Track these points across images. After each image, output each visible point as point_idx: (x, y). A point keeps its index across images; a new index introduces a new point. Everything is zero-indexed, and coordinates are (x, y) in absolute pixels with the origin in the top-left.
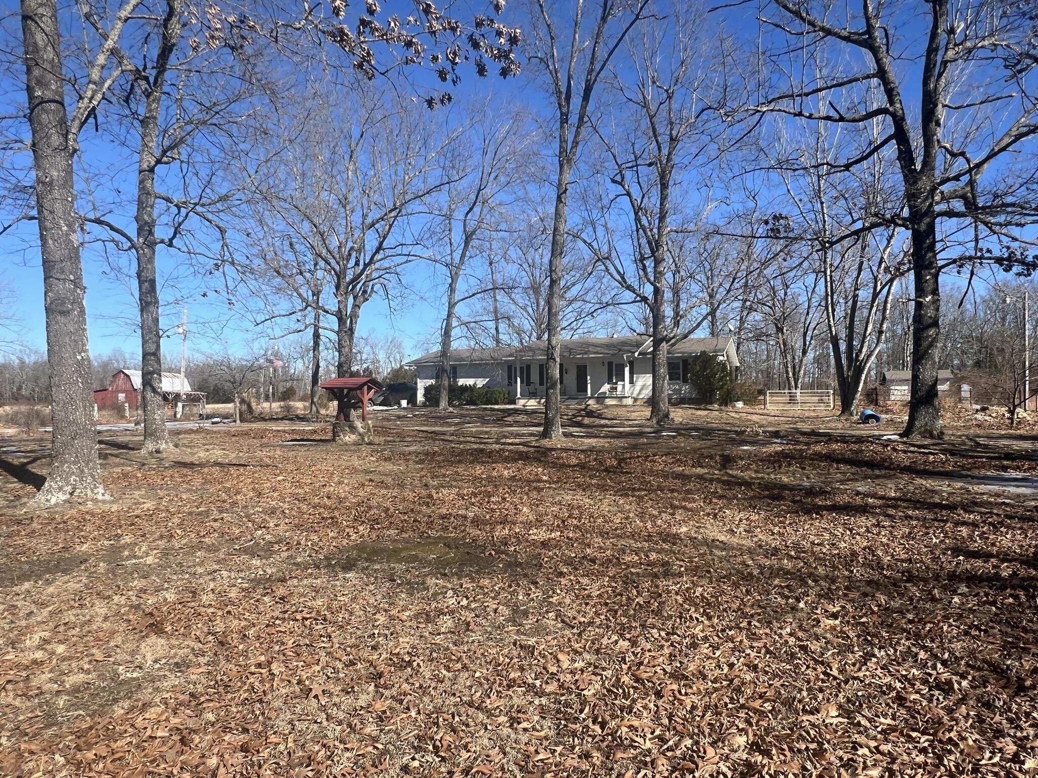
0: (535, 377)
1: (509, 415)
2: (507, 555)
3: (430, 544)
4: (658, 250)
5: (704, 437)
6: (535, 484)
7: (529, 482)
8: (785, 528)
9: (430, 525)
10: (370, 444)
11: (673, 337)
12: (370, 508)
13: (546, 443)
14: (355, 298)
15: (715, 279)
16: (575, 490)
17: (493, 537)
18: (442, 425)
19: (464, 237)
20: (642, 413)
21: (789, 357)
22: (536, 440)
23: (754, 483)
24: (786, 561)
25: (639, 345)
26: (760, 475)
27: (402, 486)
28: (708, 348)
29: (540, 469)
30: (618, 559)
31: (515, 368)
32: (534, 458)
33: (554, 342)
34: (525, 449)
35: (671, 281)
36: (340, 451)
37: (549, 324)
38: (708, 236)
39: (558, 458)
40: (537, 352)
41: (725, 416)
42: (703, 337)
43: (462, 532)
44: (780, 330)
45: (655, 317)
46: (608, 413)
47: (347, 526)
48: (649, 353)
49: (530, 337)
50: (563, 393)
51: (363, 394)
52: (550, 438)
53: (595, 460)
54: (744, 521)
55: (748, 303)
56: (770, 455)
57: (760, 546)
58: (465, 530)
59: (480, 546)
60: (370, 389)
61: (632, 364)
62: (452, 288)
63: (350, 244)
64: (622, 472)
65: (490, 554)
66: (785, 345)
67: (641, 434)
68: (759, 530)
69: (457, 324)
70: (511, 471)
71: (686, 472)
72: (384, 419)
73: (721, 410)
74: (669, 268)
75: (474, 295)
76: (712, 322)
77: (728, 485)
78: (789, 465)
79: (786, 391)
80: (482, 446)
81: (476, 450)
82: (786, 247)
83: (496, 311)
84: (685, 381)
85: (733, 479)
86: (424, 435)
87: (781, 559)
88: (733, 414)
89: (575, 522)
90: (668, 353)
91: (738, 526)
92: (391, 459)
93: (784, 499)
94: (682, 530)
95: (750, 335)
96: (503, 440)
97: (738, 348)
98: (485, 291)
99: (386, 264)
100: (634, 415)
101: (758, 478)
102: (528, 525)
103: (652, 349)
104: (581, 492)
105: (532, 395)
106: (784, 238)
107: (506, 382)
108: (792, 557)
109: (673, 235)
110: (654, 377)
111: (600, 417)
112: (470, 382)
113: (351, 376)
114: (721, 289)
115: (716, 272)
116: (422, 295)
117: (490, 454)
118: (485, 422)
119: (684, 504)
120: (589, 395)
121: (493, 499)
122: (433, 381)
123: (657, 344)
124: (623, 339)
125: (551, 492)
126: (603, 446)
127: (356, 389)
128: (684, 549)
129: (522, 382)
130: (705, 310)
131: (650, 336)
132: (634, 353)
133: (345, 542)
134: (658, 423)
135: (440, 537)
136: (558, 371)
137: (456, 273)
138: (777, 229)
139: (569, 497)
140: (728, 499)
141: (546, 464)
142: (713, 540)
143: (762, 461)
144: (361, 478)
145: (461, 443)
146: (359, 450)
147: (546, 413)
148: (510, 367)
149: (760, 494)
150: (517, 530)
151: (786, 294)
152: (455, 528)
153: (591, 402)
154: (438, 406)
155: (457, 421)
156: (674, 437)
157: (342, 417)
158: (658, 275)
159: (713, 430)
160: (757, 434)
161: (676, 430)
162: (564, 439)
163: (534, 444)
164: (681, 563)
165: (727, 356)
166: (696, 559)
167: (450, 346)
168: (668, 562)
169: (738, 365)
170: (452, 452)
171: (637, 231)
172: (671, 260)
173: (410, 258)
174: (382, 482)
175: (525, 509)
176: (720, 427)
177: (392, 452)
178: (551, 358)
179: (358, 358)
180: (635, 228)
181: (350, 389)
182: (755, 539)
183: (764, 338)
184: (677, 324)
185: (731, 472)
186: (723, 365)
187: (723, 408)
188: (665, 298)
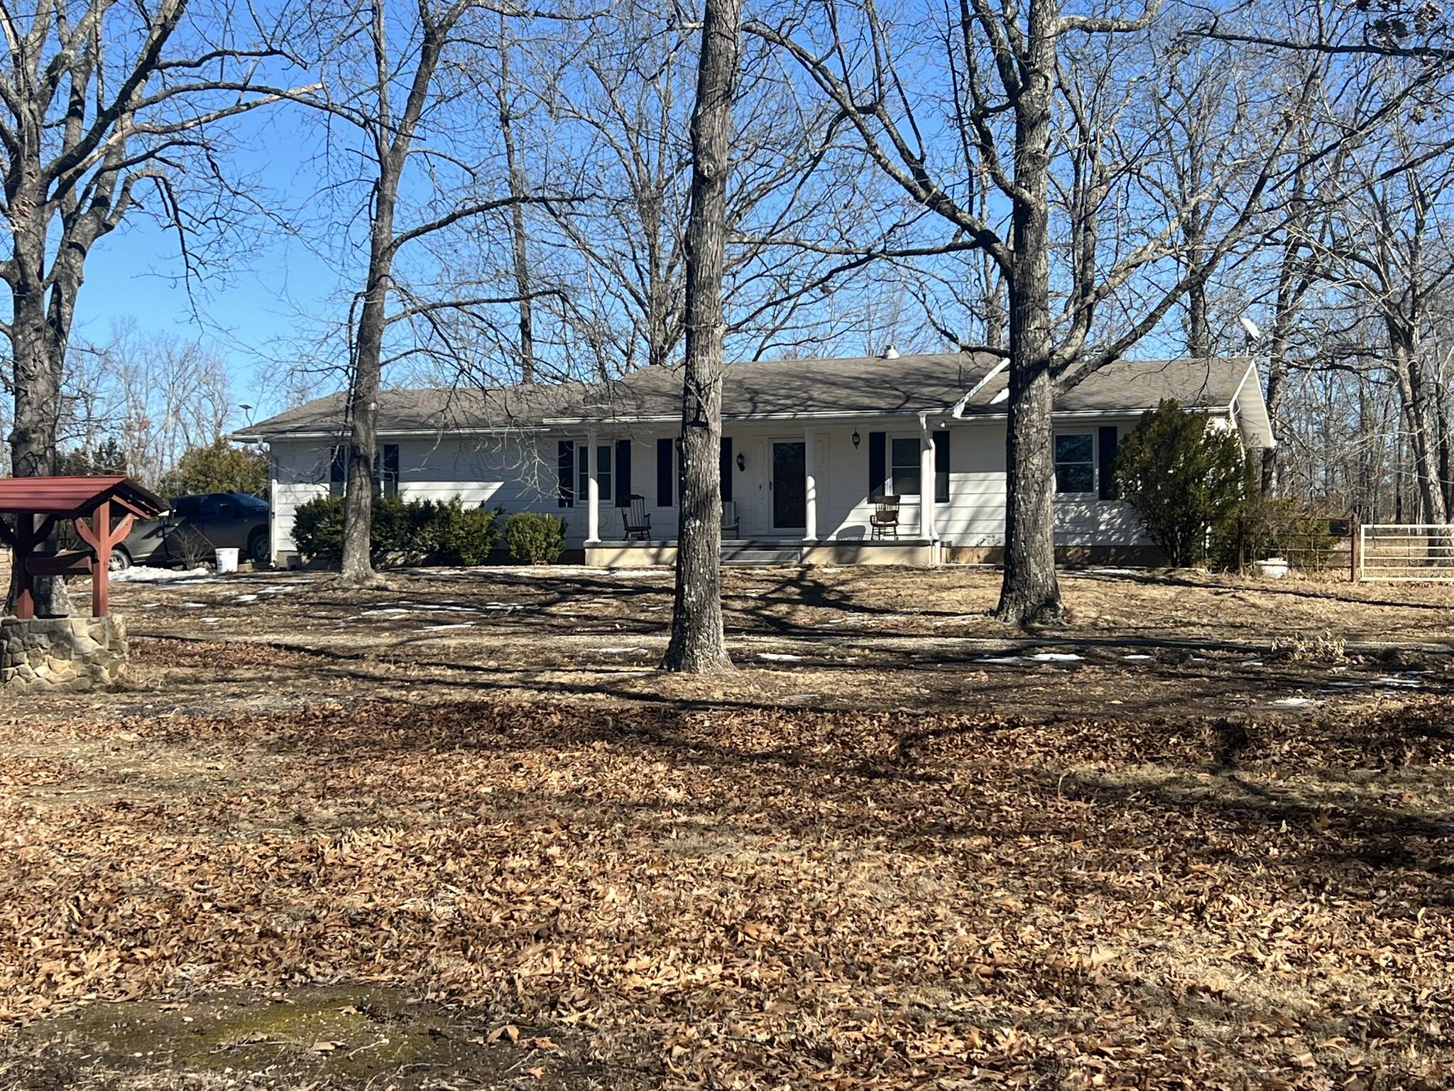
0: (644, 478)
1: (564, 597)
2: (557, 1037)
3: (313, 1005)
4: (1028, 85)
5: (1165, 668)
6: (642, 815)
7: (626, 809)
8: (1411, 950)
9: (313, 944)
10: (118, 688)
11: (1074, 358)
12: (120, 894)
13: (678, 684)
14: (70, 221)
15: (1204, 175)
16: (767, 832)
17: (511, 982)
18: (350, 629)
19: (421, 36)
20: (974, 593)
21: (1428, 422)
22: (648, 677)
23: (1318, 812)
24: (1413, 1054)
25: (966, 381)
26: (1337, 788)
27: (221, 823)
28: (1183, 388)
29: (661, 767)
30: (899, 1047)
31: (584, 451)
32: (642, 733)
33: (704, 372)
34: (615, 704)
35: (1067, 184)
36: (20, 711)
37: (688, 317)
38: (1182, 43)
39: (714, 733)
40: (650, 402)
41: (1230, 603)
42: (1163, 356)
43: (416, 966)
44: (1401, 336)
45: (1018, 297)
46: (869, 592)
47: (46, 954)
48: (998, 408)
49: (628, 355)
50: (731, 529)
51: (95, 531)
52: (692, 669)
53: (830, 738)
54: (1287, 930)
55: (1303, 253)
56: (1370, 726)
57: (1336, 1007)
58: (423, 961)
59: (475, 1011)
60: (118, 513)
61: (942, 440)
62: (382, 199)
63: (52, 49)
64: (911, 777)
65: (505, 1037)
66: (1416, 382)
67: (970, 658)
68: (1332, 957)
69: (399, 308)
70: (568, 774)
71: (1111, 778)
72: (162, 608)
73: (1218, 583)
74: (1063, 140)
75: (453, 218)
76: (1193, 311)
77: (1239, 817)
78: (1426, 755)
79: (1420, 526)
80: (478, 696)
81: (459, 707)
82: (1421, 81)
83: (522, 272)
84: (1108, 494)
85: (1254, 800)
86: (294, 658)
87: (1400, 1047)
88: (1255, 598)
89: (769, 932)
90: (1058, 406)
91: (1268, 945)
92: (185, 738)
93: (1408, 860)
94: (1096, 958)
95: (1310, 352)
96: (546, 677)
97: (1271, 393)
98: (488, 206)
99: (170, 113)
100: (948, 600)
101: (1331, 797)
102: (624, 943)
103: (1005, 394)
104: (786, 840)
105: (636, 534)
106: (1417, 51)
107: (555, 493)
108: (1431, 1041)
109: (1078, 38)
110: (1011, 482)
111: (843, 603)
112: (438, 493)
113: (55, 473)
114: (1224, 209)
115: (1206, 156)
116: (286, 217)
117: (504, 721)
118: (487, 619)
119: (1101, 875)
120: (811, 534)
121: (513, 862)
122: (322, 490)
123: (1020, 380)
124: (914, 362)
125: (694, 840)
126: (854, 697)
127: (72, 514)
128: (1102, 1016)
129: (603, 495)
130: (1170, 273)
131: (1002, 355)
132: (948, 405)
133: (41, 1002)
134: (1023, 623)
135: (345, 984)
136: (716, 463)
137: (395, 149)
138: (1396, 23)
139: (750, 856)
140: (1238, 862)
141: (676, 752)
142: (1192, 990)
143: (1342, 742)
144: (88, 797)
145: (413, 683)
146: (83, 709)
147: (679, 592)
148: (565, 448)
149: (1336, 845)
150: (589, 960)
151: (1420, 226)
152: (393, 955)
153: (819, 558)
154: (339, 568)
155: (399, 614)
156: (1073, 667)
157: (28, 602)
158: (1029, 165)
159: (1194, 646)
160: (1329, 658)
161: (1081, 646)
162: (731, 672)
163: (641, 687)
164: (1095, 1061)
165: (1239, 418)
166: (1141, 1049)
167: (375, 380)
168: (1054, 1056)
169: (1273, 444)
170: (385, 715)
171: (966, 25)
172: (1070, 117)
173: (249, 97)
174: (159, 812)
175: (612, 893)
176: (1216, 637)
177: (190, 713)
178: (696, 422)
179: (81, 413)
180: (957, 16)
181: (53, 515)
182: (1320, 986)
183: (1352, 361)
184: (1084, 316)
185: (1246, 777)
186: (1225, 448)
187: (1224, 577)
188: (1049, 236)
